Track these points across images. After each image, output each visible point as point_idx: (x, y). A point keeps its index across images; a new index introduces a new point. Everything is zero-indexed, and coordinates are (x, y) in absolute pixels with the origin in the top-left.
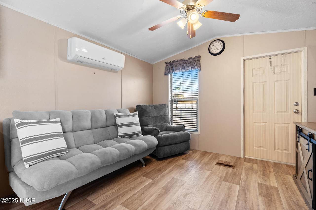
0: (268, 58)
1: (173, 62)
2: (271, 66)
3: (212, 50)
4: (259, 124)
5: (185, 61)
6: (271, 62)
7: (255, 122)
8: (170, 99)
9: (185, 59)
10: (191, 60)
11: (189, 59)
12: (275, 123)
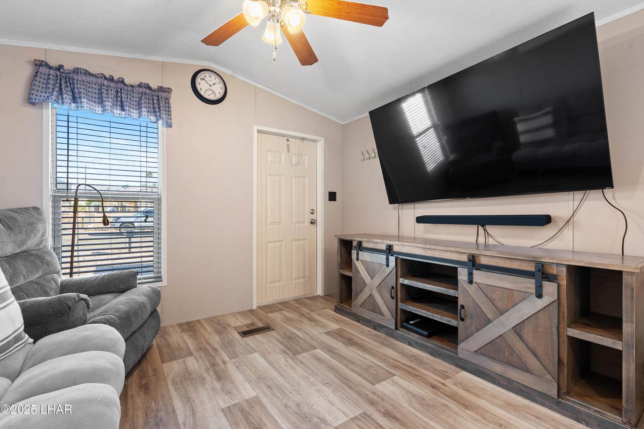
0: (285, 139)
1: (77, 71)
2: (289, 152)
3: (201, 89)
4: (274, 244)
5: (126, 88)
6: (288, 145)
7: (269, 242)
8: (49, 190)
9: (127, 82)
10: (148, 91)
11: (140, 86)
12: (292, 240)
